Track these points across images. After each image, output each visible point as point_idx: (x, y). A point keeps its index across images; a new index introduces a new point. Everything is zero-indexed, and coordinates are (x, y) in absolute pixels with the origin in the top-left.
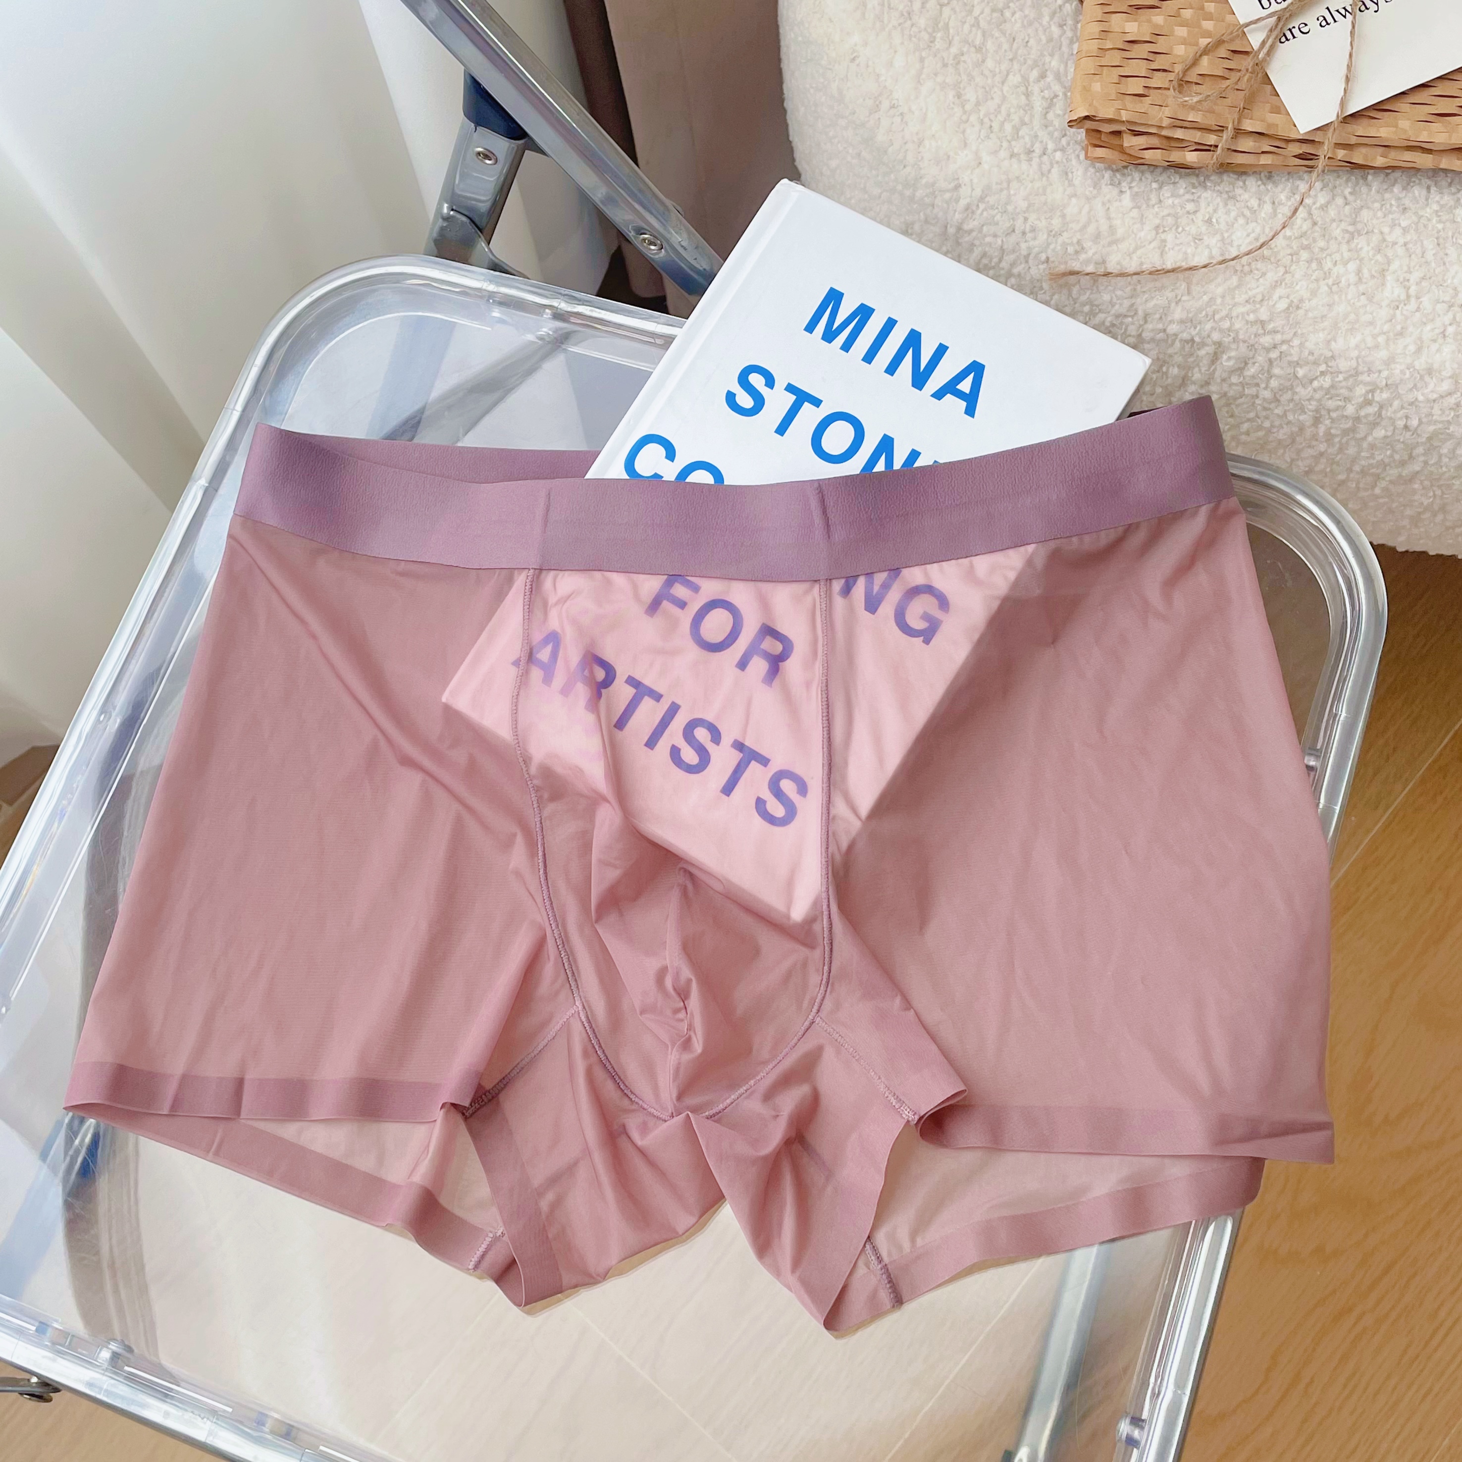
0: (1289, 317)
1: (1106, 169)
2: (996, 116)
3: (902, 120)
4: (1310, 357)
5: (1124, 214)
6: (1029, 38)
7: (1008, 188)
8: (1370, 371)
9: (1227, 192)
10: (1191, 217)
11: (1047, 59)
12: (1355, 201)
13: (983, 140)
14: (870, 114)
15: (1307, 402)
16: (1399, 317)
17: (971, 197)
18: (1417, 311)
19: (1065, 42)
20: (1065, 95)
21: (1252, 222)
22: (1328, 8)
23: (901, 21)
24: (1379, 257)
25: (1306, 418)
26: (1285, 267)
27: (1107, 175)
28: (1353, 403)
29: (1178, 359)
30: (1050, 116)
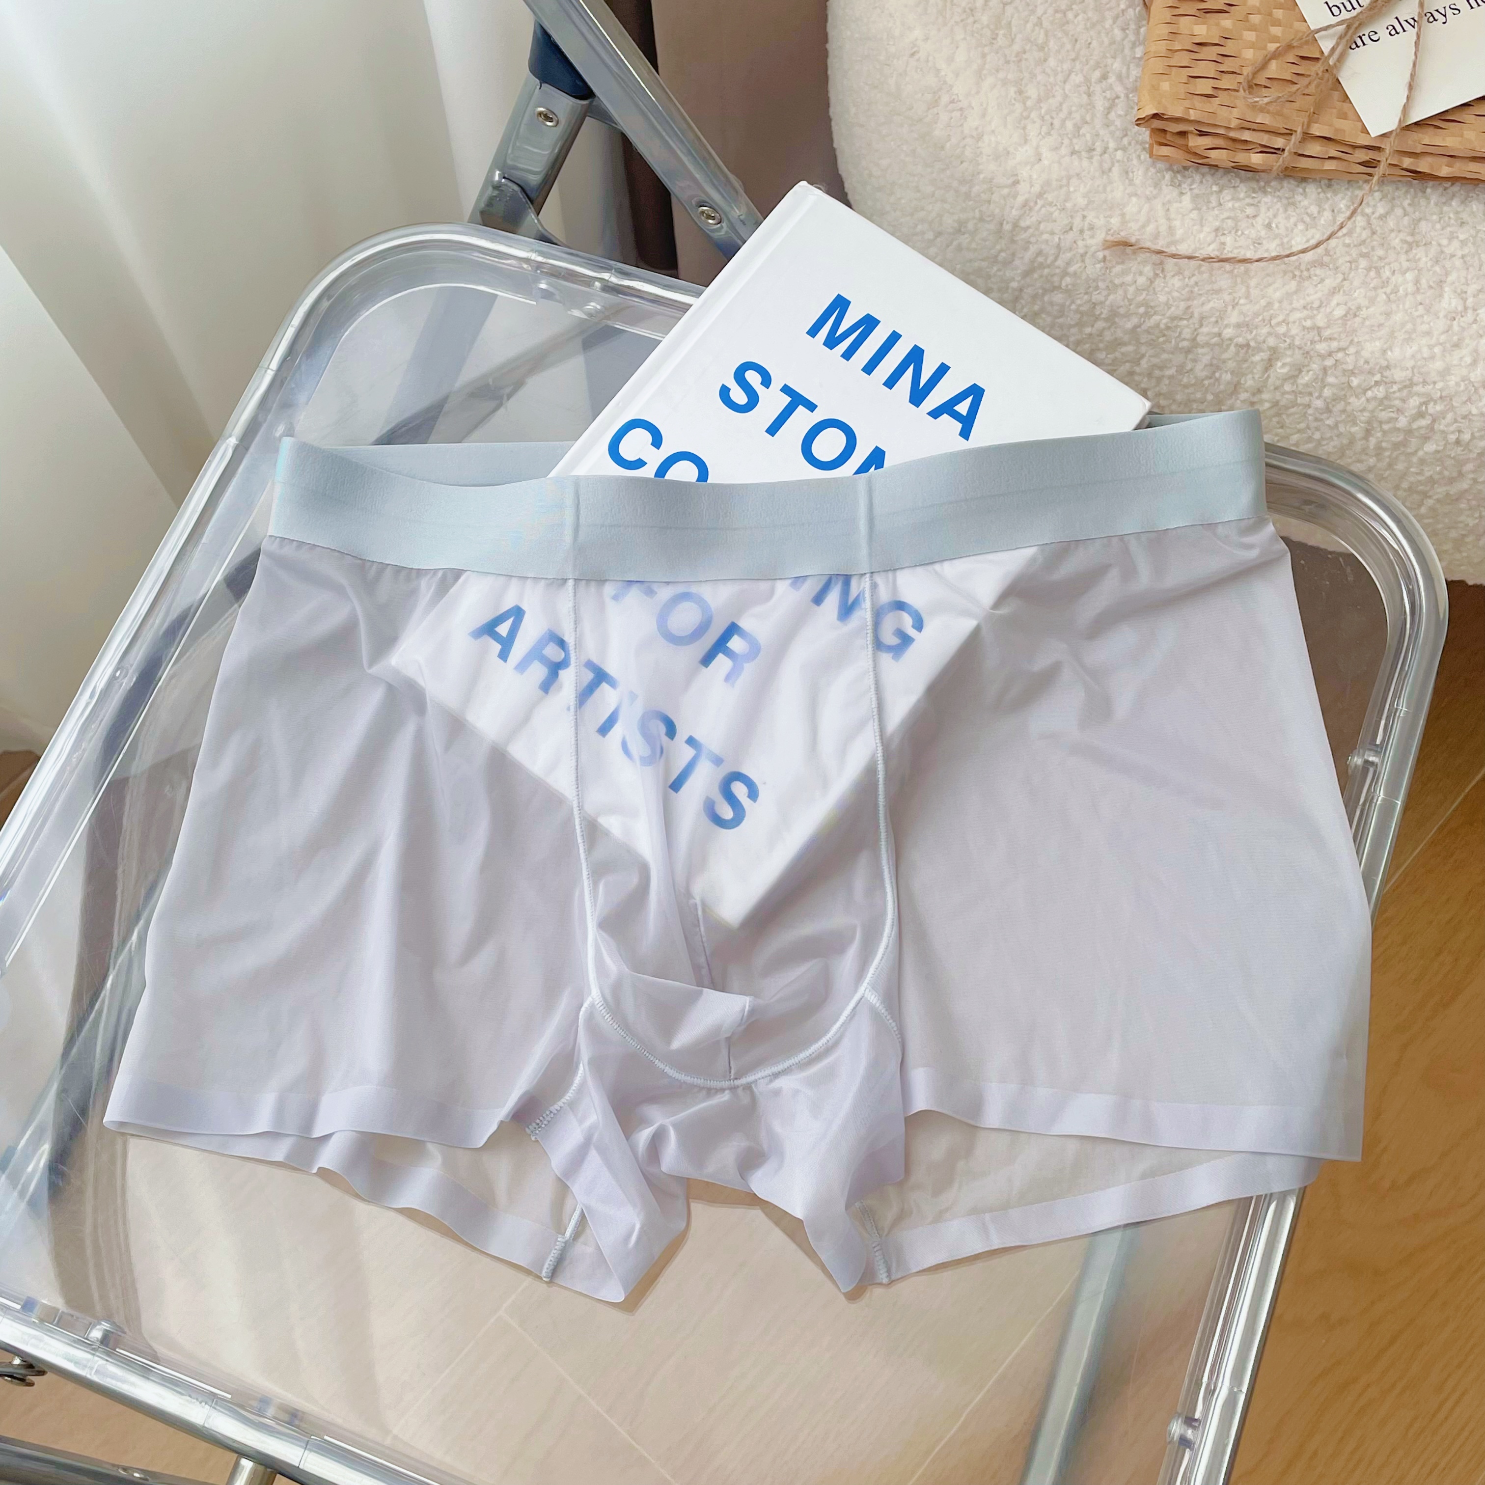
0: (1346, 324)
1: (1168, 170)
2: (1057, 114)
3: (961, 115)
4: (1366, 366)
5: (1184, 216)
6: (1092, 40)
7: (1068, 185)
8: (1425, 383)
9: (1287, 198)
10: (1250, 221)
11: (1110, 61)
12: (1414, 213)
13: (1044, 137)
14: (929, 109)
15: (1359, 413)
16: (1456, 328)
17: (1029, 192)
18: (1473, 323)
19: (1127, 44)
20: (1127, 96)
21: (1311, 228)
22: (1397, 18)
23: (964, 16)
24: (1437, 269)
25: (1357, 430)
26: (1344, 274)
27: (1168, 176)
28: (1407, 414)
29: (1231, 365)
30: (1112, 115)
